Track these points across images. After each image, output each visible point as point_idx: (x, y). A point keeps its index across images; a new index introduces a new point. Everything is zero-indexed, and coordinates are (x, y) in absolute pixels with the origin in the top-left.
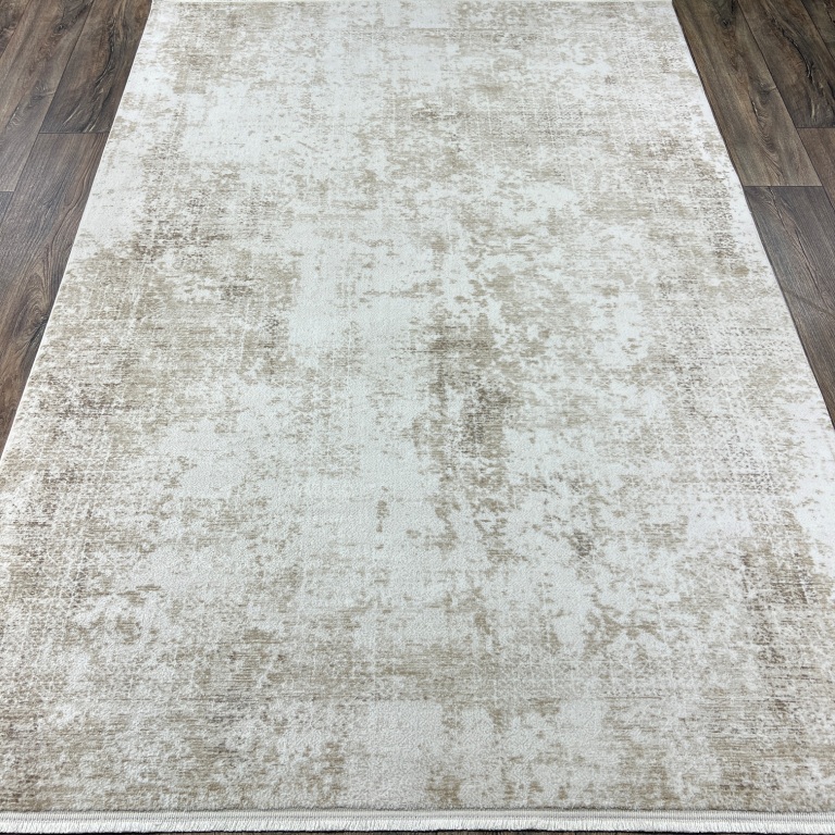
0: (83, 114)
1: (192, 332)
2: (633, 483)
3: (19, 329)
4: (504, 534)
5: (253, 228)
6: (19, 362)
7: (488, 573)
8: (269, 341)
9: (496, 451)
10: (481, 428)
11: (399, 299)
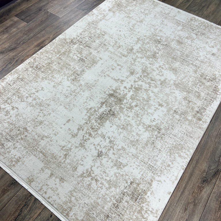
0: (87, 7)
1: (66, 64)
2: (123, 150)
3: (38, 46)
4: (87, 142)
5: (97, 48)
6: (33, 52)
7: (76, 147)
8: (79, 74)
9: (101, 124)
10: (103, 117)
11: (112, 80)
